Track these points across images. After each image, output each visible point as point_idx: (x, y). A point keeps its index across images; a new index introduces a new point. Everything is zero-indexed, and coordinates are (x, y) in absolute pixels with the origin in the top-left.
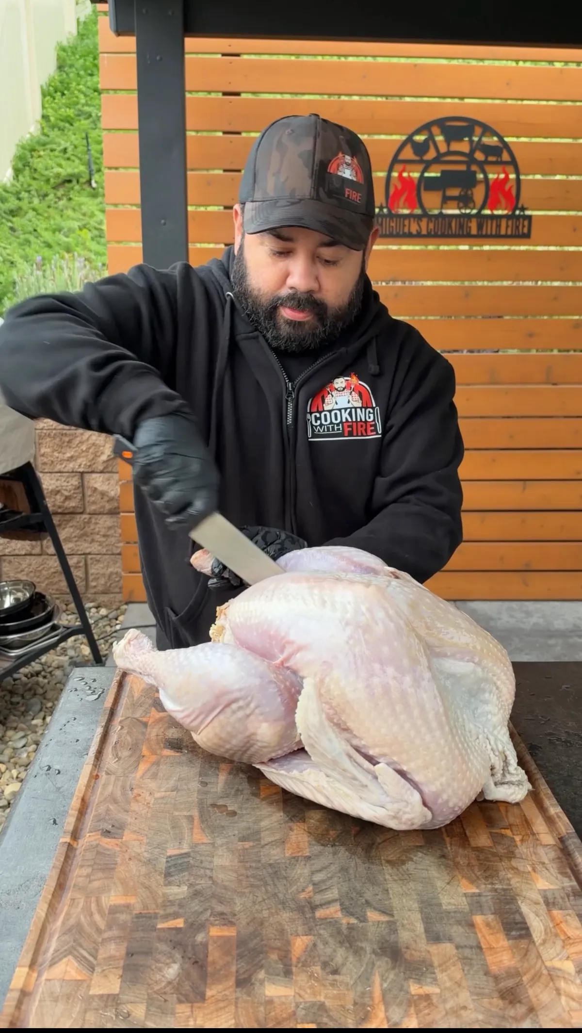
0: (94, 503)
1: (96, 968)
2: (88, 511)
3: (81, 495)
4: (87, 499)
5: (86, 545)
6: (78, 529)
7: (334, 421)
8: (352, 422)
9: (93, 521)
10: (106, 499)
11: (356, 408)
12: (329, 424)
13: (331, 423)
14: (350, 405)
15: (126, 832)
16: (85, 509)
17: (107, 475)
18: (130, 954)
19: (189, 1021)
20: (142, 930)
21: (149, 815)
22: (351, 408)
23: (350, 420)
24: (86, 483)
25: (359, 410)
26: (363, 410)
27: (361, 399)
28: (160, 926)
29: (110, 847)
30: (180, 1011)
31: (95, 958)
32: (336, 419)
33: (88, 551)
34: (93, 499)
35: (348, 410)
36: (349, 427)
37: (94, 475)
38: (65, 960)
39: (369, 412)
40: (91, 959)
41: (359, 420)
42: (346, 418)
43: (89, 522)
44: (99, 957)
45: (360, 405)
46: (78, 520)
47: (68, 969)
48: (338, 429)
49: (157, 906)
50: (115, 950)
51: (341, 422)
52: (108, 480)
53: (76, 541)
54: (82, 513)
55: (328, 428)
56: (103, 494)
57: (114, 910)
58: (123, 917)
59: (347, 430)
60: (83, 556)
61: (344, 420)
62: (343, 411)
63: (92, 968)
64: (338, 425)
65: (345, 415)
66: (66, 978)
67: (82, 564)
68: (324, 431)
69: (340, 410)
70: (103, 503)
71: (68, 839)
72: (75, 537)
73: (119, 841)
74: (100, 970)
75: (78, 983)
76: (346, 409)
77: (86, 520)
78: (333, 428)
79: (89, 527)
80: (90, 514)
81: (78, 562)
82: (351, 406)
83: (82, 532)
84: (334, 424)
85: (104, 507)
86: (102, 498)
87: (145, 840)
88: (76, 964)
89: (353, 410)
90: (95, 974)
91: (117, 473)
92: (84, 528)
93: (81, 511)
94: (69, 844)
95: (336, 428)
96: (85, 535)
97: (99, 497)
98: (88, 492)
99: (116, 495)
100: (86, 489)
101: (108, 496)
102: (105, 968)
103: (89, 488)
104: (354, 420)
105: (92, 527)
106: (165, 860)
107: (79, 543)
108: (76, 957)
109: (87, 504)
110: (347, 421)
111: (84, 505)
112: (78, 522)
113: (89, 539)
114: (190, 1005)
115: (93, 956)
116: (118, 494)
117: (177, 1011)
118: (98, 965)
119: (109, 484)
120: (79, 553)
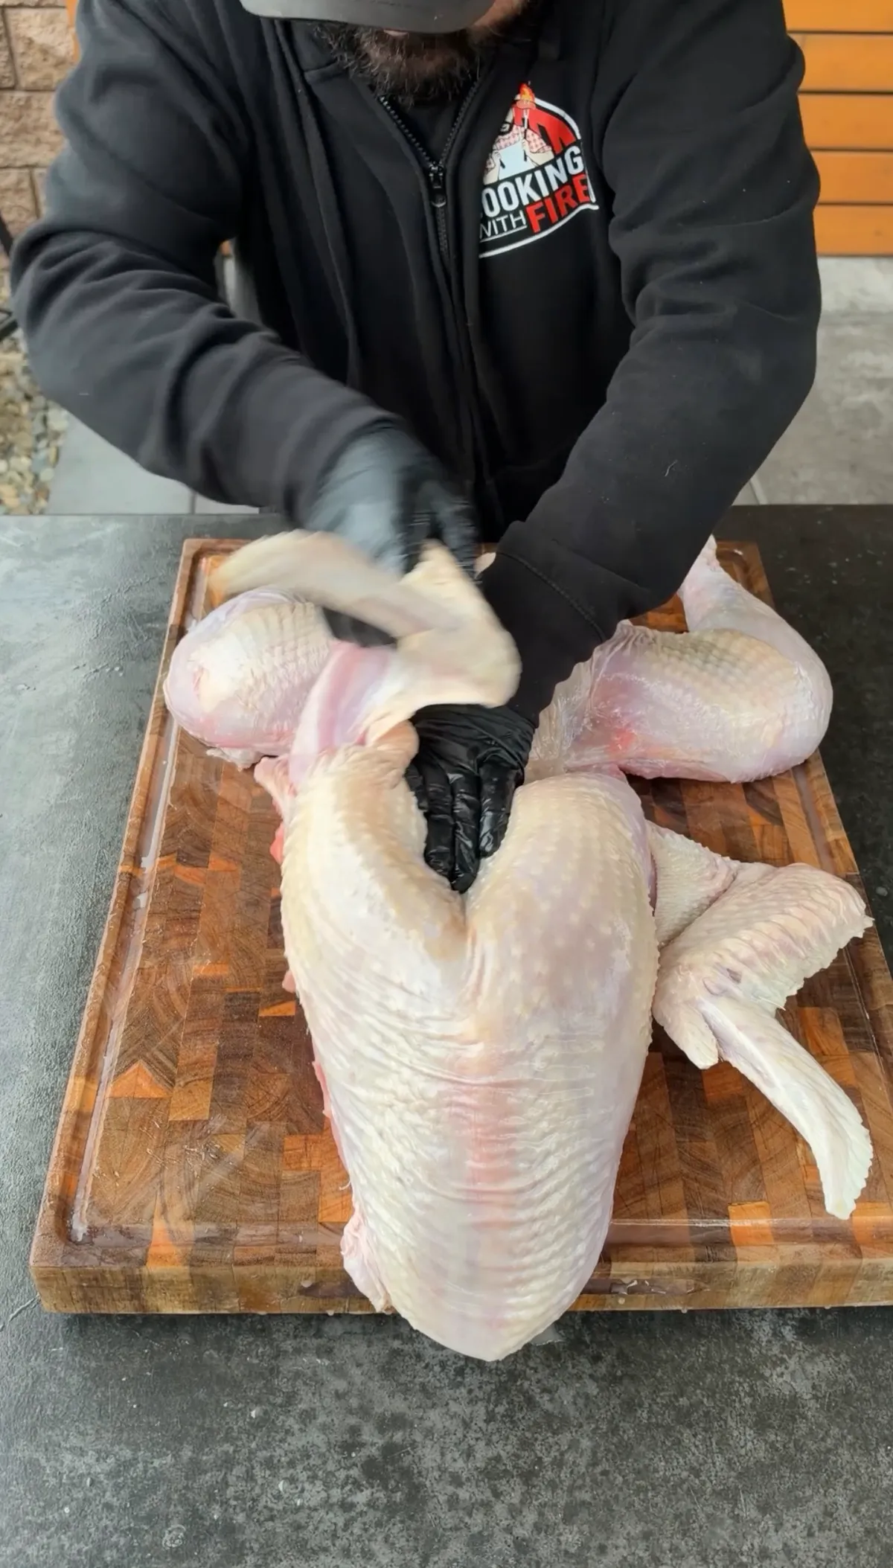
0: (31, 68)
1: (177, 1080)
2: (23, 84)
3: (6, 53)
4: (19, 60)
5: (27, 149)
6: (10, 119)
7: (507, 207)
8: (543, 199)
9: (35, 104)
10: (51, 61)
11: (542, 168)
12: (499, 215)
13: (503, 212)
14: (530, 166)
15: (213, 857)
16: (17, 81)
17: (49, 12)
18: (223, 1057)
19: (301, 1162)
20: (239, 1019)
21: (245, 827)
22: (532, 171)
23: (536, 198)
24: (12, 28)
25: (550, 169)
26: (559, 162)
27: (549, 142)
28: (262, 1014)
29: (190, 881)
30: (290, 1147)
31: (175, 1064)
32: (510, 202)
33: (32, 160)
34: (28, 61)
35: (529, 178)
36: (538, 212)
37: (25, 13)
38: (135, 1067)
39: (573, 155)
40: (169, 1065)
41: (555, 187)
42: (529, 197)
43: (27, 105)
44: (181, 1062)
45: (550, 156)
46: (8, 102)
47: (140, 1080)
48: (519, 223)
49: (259, 981)
50: (203, 1050)
51: (521, 206)
52: (51, 22)
53: (11, 142)
54: (12, 89)
55: (499, 224)
56: (45, 51)
57: (199, 987)
58: (213, 998)
59: (535, 220)
60: (26, 171)
61: (526, 202)
62: (518, 181)
63: (172, 1082)
64: (516, 213)
65: (525, 189)
66: (137, 1096)
67: (25, 185)
68: (493, 233)
69: (512, 179)
70: (47, 68)
71: (128, 868)
72: (7, 134)
73: (201, 872)
74: (182, 1083)
75: (154, 1104)
76: (523, 176)
77: (22, 103)
78: (508, 221)
79: (28, 116)
80: (27, 90)
81: (19, 182)
82: (532, 166)
83: (17, 126)
84: (508, 213)
85: (49, 77)
86: (45, 60)
87: (241, 871)
88: (150, 1074)
89: (538, 174)
90: (176, 1088)
91: (64, 7)
92: (20, 117)
93: (11, 84)
94: (131, 874)
95: (513, 220)
96: (24, 130)
97: (39, 56)
98: (19, 48)
99: (68, 53)
100: (14, 42)
101: (54, 56)
102: (190, 1079)
103: (18, 38)
104: (545, 192)
105: (34, 115)
106: (269, 905)
107: (15, 146)
108: (149, 1062)
109: (20, 72)
110: (532, 202)
111: (14, 71)
112: (8, 106)
113: (32, 138)
114: (303, 1137)
115: (172, 1061)
116: (71, 53)
117: (286, 1147)
118: (180, 1074)
119: (53, 30)
120: (19, 163)
